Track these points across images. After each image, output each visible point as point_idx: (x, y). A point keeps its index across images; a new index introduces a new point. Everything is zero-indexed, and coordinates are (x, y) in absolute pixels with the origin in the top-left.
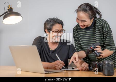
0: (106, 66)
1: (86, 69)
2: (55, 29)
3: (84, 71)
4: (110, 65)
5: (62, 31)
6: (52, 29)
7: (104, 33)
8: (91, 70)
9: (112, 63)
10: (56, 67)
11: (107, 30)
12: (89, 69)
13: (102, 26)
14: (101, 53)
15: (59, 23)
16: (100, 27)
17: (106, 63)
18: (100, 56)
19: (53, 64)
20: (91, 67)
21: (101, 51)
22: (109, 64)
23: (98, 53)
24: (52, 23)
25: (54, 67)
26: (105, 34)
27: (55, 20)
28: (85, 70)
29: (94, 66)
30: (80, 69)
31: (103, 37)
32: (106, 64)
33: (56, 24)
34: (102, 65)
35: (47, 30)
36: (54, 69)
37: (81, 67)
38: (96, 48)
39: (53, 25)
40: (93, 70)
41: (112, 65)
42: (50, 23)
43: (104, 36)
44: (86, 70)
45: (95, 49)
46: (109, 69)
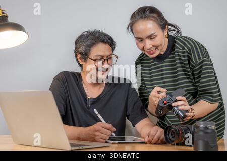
0: (201, 133)
1: (159, 139)
2: (96, 54)
3: (155, 144)
4: (209, 131)
5: (111, 58)
6: (90, 54)
7: (194, 67)
8: (169, 143)
9: (213, 127)
10: (95, 136)
11: (199, 62)
12: (165, 140)
13: (188, 53)
14: (187, 111)
15: (103, 42)
16: (184, 57)
17: (202, 126)
18: (185, 116)
19: (90, 130)
20: (170, 135)
21: (187, 107)
22: (206, 128)
23: (181, 110)
24: (89, 41)
25: (91, 136)
26: (196, 70)
27: (97, 35)
28: (158, 141)
29: (177, 133)
30: (146, 140)
31: (193, 75)
32: (202, 129)
33: (98, 43)
34: (193, 132)
35: (79, 55)
36: (93, 141)
37: (149, 136)
38: (177, 101)
39: (91, 46)
40: (173, 142)
41: (213, 130)
42: (86, 41)
43: (195, 73)
44: (160, 142)
45: (173, 104)
46: (206, 140)
